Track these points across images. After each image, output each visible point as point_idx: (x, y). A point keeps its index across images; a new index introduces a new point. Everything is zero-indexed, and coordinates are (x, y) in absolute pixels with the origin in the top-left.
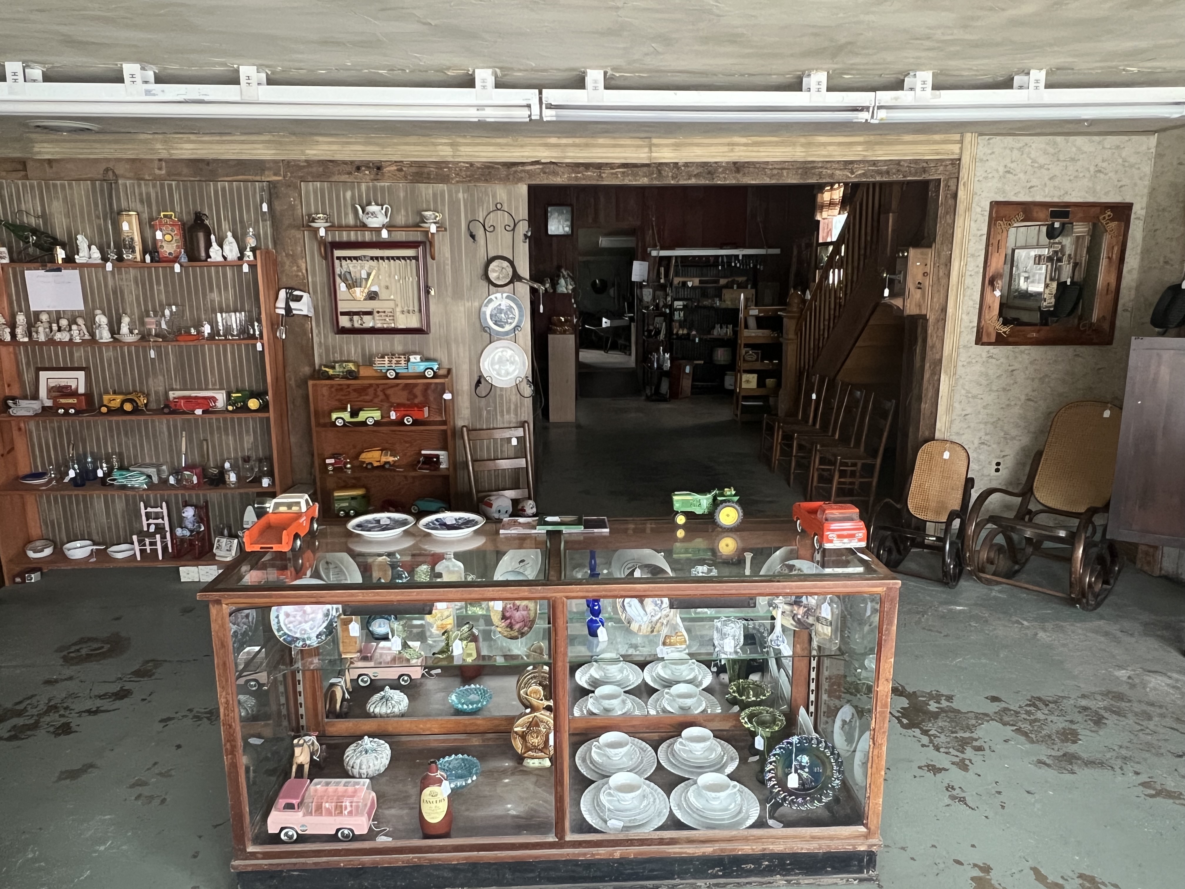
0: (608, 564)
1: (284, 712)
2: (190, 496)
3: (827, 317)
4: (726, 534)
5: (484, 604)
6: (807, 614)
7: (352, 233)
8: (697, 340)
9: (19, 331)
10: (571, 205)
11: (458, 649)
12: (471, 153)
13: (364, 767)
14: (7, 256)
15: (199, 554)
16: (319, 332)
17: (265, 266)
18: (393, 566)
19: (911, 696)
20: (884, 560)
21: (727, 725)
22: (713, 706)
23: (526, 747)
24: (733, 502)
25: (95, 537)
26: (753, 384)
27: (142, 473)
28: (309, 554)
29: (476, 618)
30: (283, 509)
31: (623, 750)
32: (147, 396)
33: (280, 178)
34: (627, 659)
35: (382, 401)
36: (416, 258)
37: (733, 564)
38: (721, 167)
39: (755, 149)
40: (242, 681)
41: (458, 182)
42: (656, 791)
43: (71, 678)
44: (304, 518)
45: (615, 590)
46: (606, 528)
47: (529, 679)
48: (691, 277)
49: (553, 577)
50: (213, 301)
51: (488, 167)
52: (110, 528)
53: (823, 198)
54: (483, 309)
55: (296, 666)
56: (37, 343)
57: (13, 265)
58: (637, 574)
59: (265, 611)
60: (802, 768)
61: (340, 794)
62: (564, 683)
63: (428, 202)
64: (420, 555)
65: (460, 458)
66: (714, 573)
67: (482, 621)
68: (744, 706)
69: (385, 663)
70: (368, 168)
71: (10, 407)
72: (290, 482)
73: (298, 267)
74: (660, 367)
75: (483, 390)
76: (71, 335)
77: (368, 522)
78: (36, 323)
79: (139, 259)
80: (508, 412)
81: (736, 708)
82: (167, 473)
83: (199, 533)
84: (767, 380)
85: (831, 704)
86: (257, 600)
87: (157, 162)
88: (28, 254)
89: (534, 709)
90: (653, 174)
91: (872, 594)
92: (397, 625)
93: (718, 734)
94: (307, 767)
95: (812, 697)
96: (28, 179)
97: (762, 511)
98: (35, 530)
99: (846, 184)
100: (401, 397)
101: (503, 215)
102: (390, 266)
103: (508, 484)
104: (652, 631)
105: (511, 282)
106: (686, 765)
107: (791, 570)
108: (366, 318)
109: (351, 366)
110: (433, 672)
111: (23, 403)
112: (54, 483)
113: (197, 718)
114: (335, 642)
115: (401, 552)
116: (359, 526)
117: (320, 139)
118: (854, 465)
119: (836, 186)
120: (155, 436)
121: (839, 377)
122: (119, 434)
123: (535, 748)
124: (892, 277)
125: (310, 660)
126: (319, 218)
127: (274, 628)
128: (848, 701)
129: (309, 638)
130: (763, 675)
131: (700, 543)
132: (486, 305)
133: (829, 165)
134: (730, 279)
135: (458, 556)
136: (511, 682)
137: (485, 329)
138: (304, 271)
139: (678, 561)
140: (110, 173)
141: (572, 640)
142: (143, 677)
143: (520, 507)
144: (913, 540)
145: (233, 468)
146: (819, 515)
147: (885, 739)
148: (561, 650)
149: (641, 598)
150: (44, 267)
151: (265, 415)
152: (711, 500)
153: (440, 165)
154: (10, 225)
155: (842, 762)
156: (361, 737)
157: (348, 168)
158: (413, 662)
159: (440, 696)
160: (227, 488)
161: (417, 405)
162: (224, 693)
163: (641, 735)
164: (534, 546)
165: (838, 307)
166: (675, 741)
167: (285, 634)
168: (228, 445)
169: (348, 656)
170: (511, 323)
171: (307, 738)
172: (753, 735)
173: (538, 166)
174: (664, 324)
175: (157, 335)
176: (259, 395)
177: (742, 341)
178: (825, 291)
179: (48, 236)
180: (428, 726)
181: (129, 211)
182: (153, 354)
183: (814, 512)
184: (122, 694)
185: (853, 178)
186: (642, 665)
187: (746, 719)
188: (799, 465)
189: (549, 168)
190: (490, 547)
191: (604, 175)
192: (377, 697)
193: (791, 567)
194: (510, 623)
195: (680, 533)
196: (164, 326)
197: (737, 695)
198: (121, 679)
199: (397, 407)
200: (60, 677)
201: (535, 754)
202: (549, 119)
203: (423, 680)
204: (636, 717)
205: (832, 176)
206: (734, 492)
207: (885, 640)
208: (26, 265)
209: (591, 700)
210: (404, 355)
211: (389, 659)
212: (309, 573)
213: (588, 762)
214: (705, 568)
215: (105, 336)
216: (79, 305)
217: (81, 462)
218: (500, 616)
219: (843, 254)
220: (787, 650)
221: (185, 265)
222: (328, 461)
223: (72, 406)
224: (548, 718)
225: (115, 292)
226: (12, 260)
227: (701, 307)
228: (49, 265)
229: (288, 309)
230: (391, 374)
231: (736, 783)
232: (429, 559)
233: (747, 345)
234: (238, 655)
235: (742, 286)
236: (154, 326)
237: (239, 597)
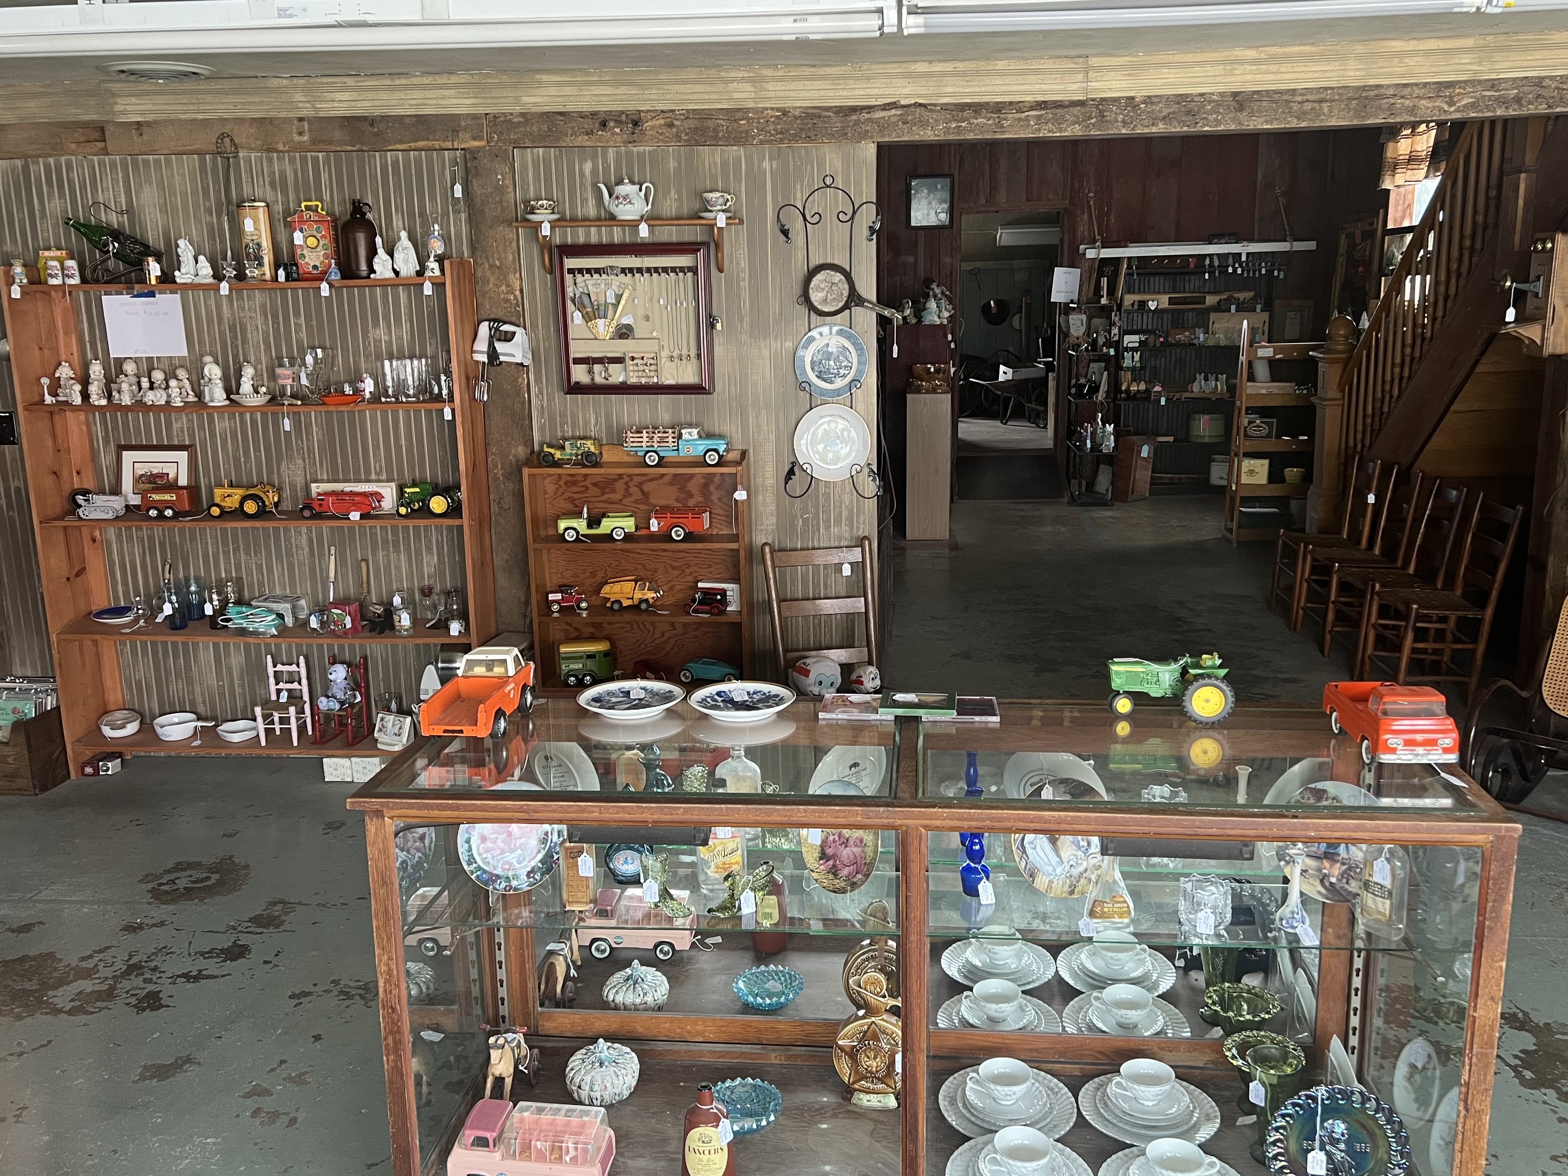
0: (999, 777)
1: (475, 991)
2: (341, 648)
3: (1398, 360)
4: (1204, 732)
5: (792, 832)
6: (1346, 876)
7: (593, 230)
8: (1163, 401)
9: (94, 389)
10: (950, 175)
11: (748, 903)
12: (783, 94)
13: (596, 1088)
14: (77, 273)
15: (354, 738)
16: (541, 392)
17: (457, 285)
18: (649, 766)
19: (1542, 1032)
20: (1496, 789)
21: (1200, 1060)
22: (1175, 1024)
23: (857, 1072)
24: (1217, 678)
25: (201, 709)
26: (1262, 477)
27: (270, 611)
28: (517, 742)
29: (780, 855)
30: (480, 670)
31: (1019, 1090)
32: (279, 490)
33: (482, 143)
34: (1029, 937)
35: (636, 502)
36: (694, 270)
37: (1216, 783)
38: (1210, 102)
39: (1273, 68)
40: (412, 940)
41: (762, 142)
42: (1074, 1161)
43: (162, 924)
44: (512, 685)
45: (1008, 819)
46: (995, 715)
47: (864, 961)
48: (1154, 293)
49: (904, 793)
50: (378, 342)
51: (813, 116)
52: (222, 695)
53: (1396, 149)
54: (800, 353)
55: (495, 920)
56: (120, 407)
57: (86, 287)
58: (1047, 793)
59: (449, 829)
60: (1334, 1142)
61: (559, 1128)
62: (920, 970)
63: (714, 178)
64: (693, 749)
65: (759, 596)
66: (1183, 797)
67: (789, 861)
68: (1231, 1028)
69: (634, 922)
70: (619, 122)
71: (80, 506)
72: (493, 630)
73: (508, 286)
74: (1096, 447)
75: (797, 485)
76: (169, 396)
77: (610, 693)
78: (117, 377)
79: (268, 276)
80: (838, 522)
81: (1218, 1032)
82: (306, 612)
83: (352, 705)
84: (1287, 471)
85: (1390, 1035)
86: (436, 813)
87: (296, 122)
88: (108, 270)
89: (871, 1011)
90: (1090, 118)
91: (1468, 846)
92: (651, 861)
93: (1183, 1075)
94: (508, 1082)
95: (1355, 1021)
96: (108, 154)
97: (1273, 696)
98: (115, 694)
99: (1440, 124)
100: (666, 496)
101: (836, 197)
102: (651, 282)
103: (836, 640)
104: (1072, 892)
105: (847, 306)
106: (1127, 1123)
107: (1319, 799)
108: (613, 368)
109: (590, 446)
110: (709, 941)
111: (99, 500)
112: (142, 622)
113: (346, 995)
114: (556, 885)
115: (665, 744)
116: (596, 700)
117: (545, 78)
118: (1443, 619)
119: (1423, 127)
120: (290, 554)
121: (1416, 468)
122: (236, 550)
123: (871, 1076)
124: (1522, 286)
125: (517, 911)
126: (542, 206)
127: (463, 858)
128: (1422, 1033)
129: (516, 877)
130: (1266, 979)
131: (1156, 746)
132: (806, 347)
133: (1406, 92)
134: (1224, 296)
135: (751, 753)
136: (834, 963)
137: (803, 385)
138: (518, 293)
139: (1119, 776)
140: (227, 140)
141: (937, 900)
142: (267, 926)
143: (854, 677)
144: (1550, 755)
145: (408, 603)
146: (1372, 705)
147: (1488, 1103)
148: (915, 914)
149: (1053, 835)
150: (130, 291)
151: (456, 522)
152: (1177, 675)
153: (732, 114)
154: (81, 224)
155: (1407, 1138)
156: (594, 1040)
157: (587, 124)
158: (679, 922)
159: (718, 980)
160: (396, 637)
161: (692, 510)
162: (385, 957)
163: (1049, 1066)
164: (876, 741)
165: (1419, 341)
166: (1110, 1081)
167: (479, 868)
168: (398, 568)
169: (577, 908)
170: (844, 376)
171: (510, 1036)
172: (1247, 1078)
173: (893, 112)
174: (1106, 373)
175: (293, 396)
176: (448, 490)
177: (1243, 403)
178: (1396, 314)
179: (136, 242)
180: (700, 1028)
181: (254, 201)
182: (287, 425)
183: (1363, 699)
184: (236, 952)
185: (1454, 114)
186: (1055, 949)
187: (1234, 1051)
188: (1340, 617)
189: (913, 113)
190: (804, 741)
191: (1006, 124)
192: (619, 976)
193: (1320, 794)
194: (834, 866)
195: (1123, 729)
196: (304, 381)
197: (1218, 1009)
198: (234, 928)
199: (661, 512)
200: (146, 921)
201: (872, 1086)
202: (913, 31)
203: (694, 953)
204: (1043, 1036)
205: (1412, 110)
206: (1218, 662)
207: (1490, 929)
208: (103, 288)
209: (965, 1003)
210: (673, 428)
211: (639, 915)
212: (517, 773)
213: (960, 1105)
214: (1166, 790)
215: (217, 396)
216: (182, 351)
217: (181, 589)
218: (817, 855)
219: (1430, 248)
220: (1309, 937)
221: (336, 284)
222: (551, 597)
223: (169, 505)
224: (893, 1026)
225: (232, 328)
226: (84, 280)
227: (1171, 345)
228: (137, 286)
229: (493, 354)
230: (652, 459)
231: (1214, 1159)
232: (707, 757)
233: (1250, 410)
234: (408, 899)
235: (1244, 308)
236: (290, 381)
237: (411, 806)
